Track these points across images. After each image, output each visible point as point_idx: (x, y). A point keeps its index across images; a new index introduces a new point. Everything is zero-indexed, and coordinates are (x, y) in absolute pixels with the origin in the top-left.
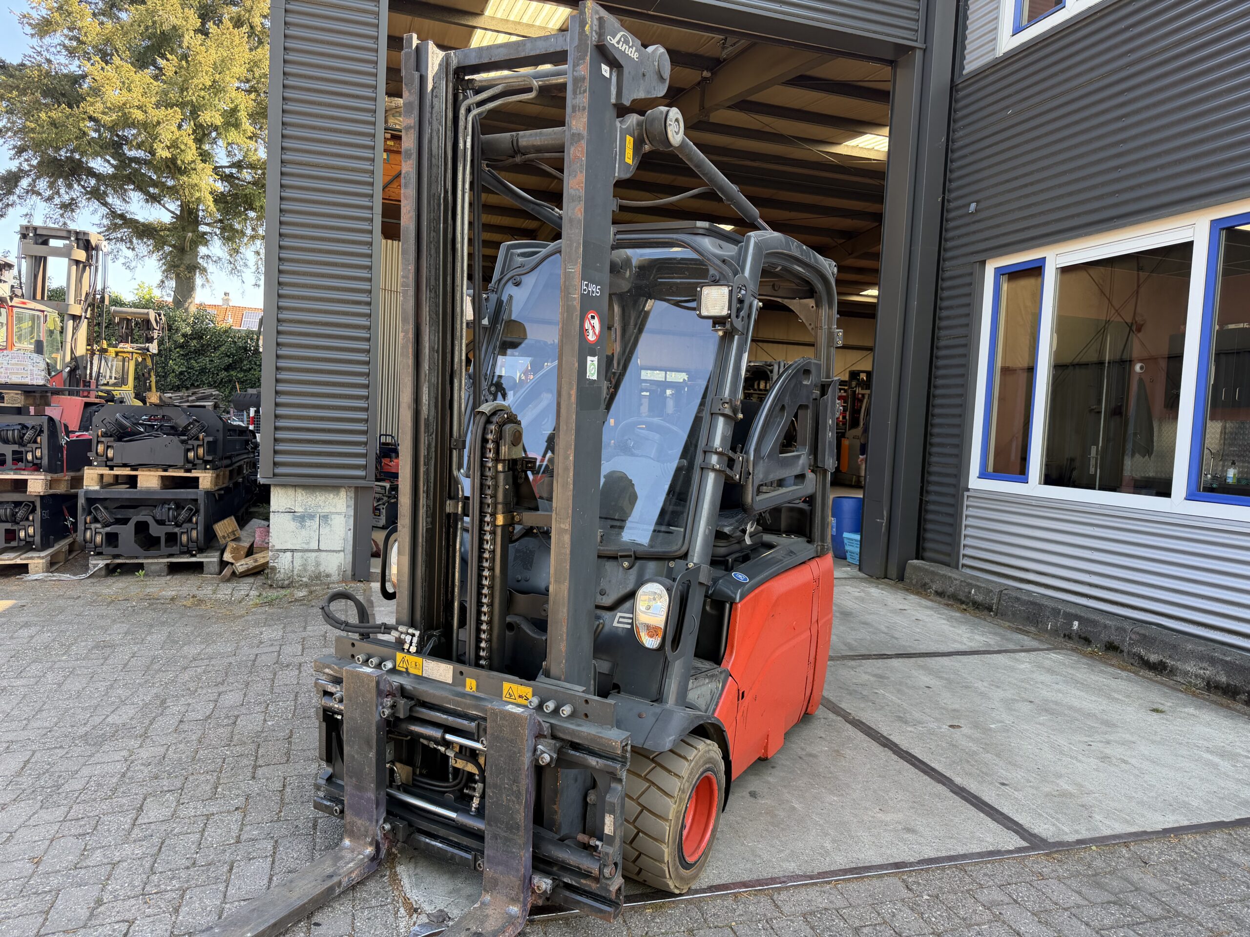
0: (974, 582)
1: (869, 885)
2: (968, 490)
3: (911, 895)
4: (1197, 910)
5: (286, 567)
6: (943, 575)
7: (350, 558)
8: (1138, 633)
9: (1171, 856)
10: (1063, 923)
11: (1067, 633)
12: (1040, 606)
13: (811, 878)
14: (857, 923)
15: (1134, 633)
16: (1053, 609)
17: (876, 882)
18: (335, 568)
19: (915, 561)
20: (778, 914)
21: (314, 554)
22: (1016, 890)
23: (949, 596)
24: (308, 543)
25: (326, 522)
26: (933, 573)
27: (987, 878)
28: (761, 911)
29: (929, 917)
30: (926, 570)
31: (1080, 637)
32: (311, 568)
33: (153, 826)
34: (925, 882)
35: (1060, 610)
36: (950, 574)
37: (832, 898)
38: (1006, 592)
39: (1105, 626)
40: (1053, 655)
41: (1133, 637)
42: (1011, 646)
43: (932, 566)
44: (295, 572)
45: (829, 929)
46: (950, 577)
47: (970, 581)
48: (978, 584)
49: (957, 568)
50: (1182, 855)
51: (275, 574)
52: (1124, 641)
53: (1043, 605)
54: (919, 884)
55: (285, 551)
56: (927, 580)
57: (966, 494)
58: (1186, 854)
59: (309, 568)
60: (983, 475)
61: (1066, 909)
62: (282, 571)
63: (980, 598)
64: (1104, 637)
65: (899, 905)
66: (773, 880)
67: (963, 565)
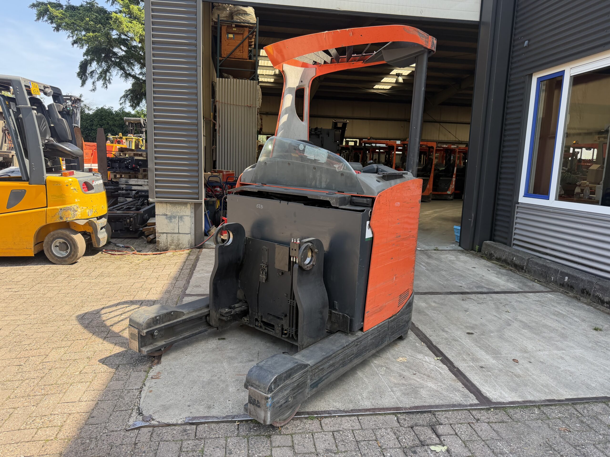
0: (516, 254)
1: (377, 418)
2: (518, 203)
3: (398, 425)
4: (565, 448)
5: (164, 241)
6: (501, 250)
7: (193, 237)
8: (599, 285)
9: (565, 415)
10: (477, 448)
11: (562, 283)
12: (549, 268)
13: (346, 412)
14: (361, 438)
15: (597, 284)
16: (555, 270)
17: (381, 417)
18: (187, 242)
19: (488, 242)
20: (320, 431)
21: (177, 235)
22: (459, 428)
23: (502, 261)
24: (174, 230)
25: (181, 220)
26: (495, 248)
27: (446, 420)
28: (312, 428)
29: (402, 439)
30: (493, 247)
31: (568, 285)
32: (175, 241)
33: (48, 363)
34: (409, 419)
35: (559, 270)
36: (504, 249)
37: (353, 424)
38: (531, 259)
39: (582, 280)
40: (549, 295)
41: (597, 287)
42: (527, 289)
43: (496, 244)
44: (168, 243)
45: (343, 441)
46: (504, 251)
47: (514, 253)
48: (518, 254)
49: (510, 246)
50: (571, 415)
51: (159, 244)
52: (592, 289)
53: (550, 267)
54: (405, 420)
55: (163, 233)
56: (493, 252)
57: (517, 205)
58: (574, 414)
59: (174, 241)
60: (526, 195)
61: (484, 441)
62: (162, 243)
63: (518, 262)
64: (581, 286)
65: (389, 430)
66: (325, 412)
67: (514, 244)
